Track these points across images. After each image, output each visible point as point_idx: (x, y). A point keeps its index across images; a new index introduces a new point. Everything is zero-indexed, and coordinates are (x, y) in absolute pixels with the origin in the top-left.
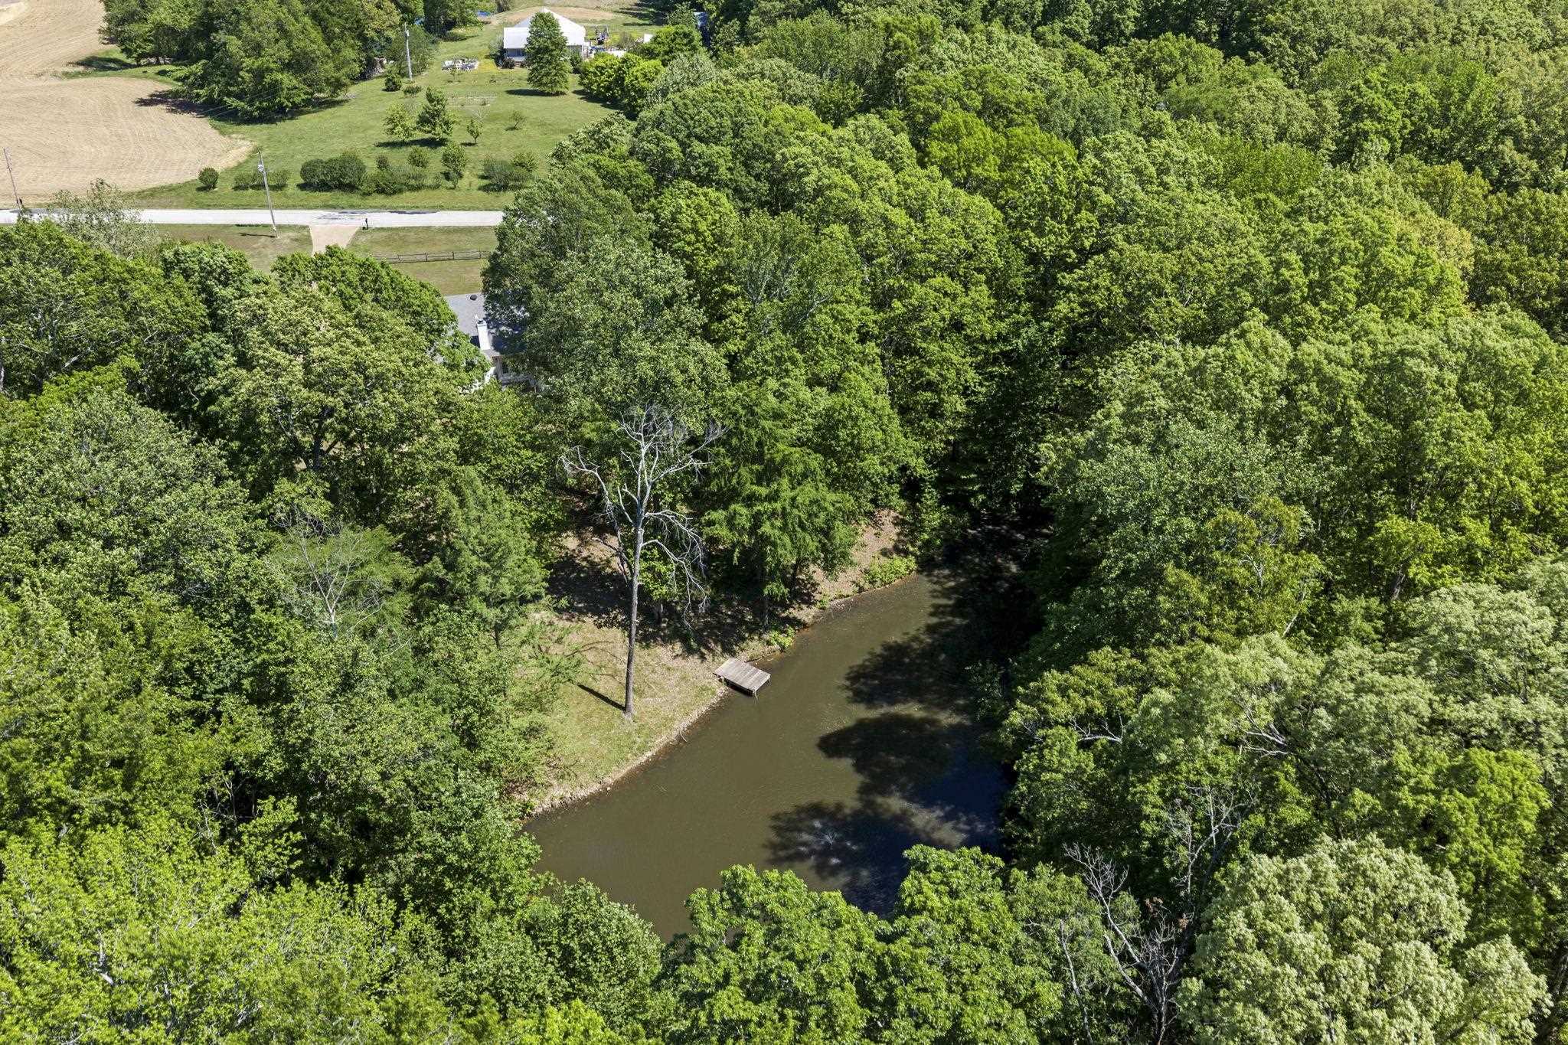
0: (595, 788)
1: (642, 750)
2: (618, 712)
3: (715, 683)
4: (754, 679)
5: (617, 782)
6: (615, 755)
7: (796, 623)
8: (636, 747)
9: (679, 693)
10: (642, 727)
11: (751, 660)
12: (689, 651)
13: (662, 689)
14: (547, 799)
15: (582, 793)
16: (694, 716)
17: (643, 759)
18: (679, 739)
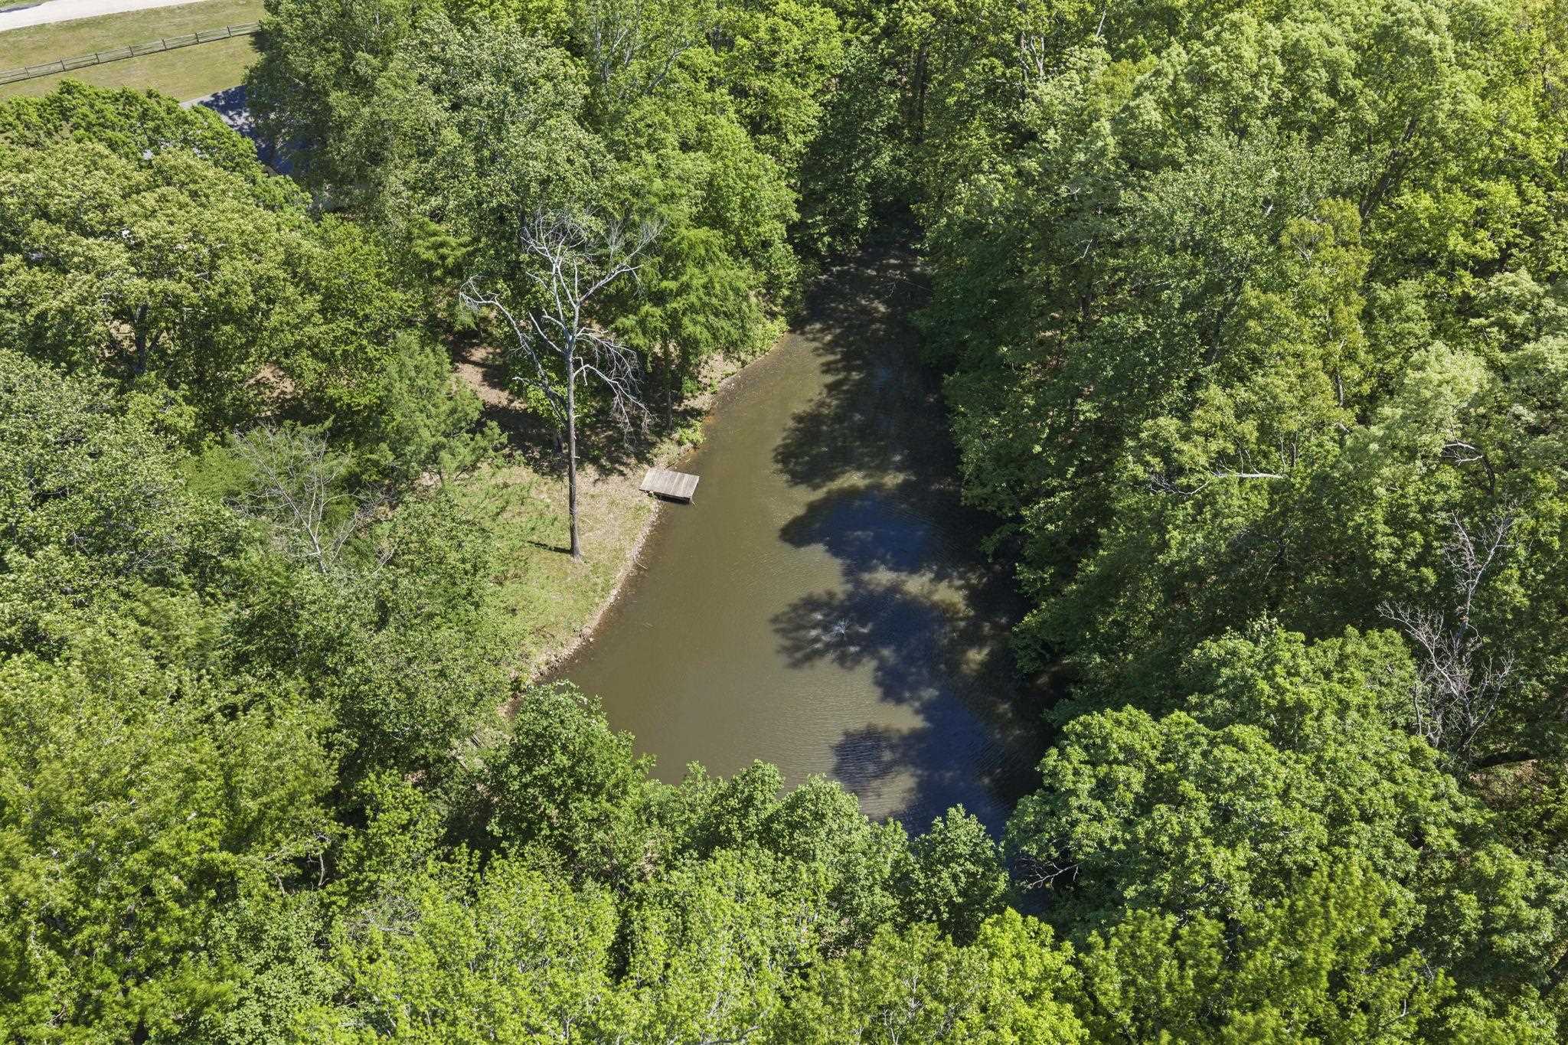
0: (576, 643)
1: (606, 589)
2: (565, 556)
3: (646, 500)
4: (685, 486)
5: (596, 630)
6: (582, 603)
7: (696, 413)
8: (599, 589)
9: (616, 519)
10: (596, 567)
11: (670, 465)
12: (605, 472)
13: (596, 520)
14: (533, 669)
15: (566, 652)
16: (641, 539)
17: (611, 599)
18: (638, 568)
